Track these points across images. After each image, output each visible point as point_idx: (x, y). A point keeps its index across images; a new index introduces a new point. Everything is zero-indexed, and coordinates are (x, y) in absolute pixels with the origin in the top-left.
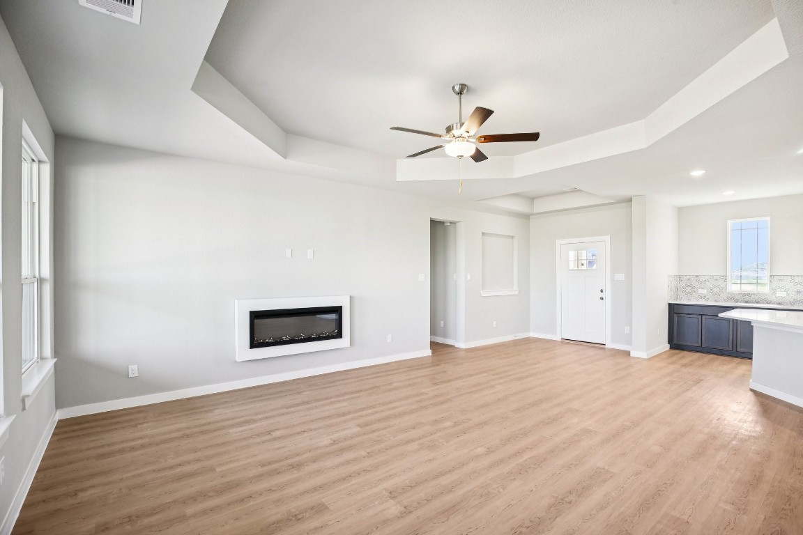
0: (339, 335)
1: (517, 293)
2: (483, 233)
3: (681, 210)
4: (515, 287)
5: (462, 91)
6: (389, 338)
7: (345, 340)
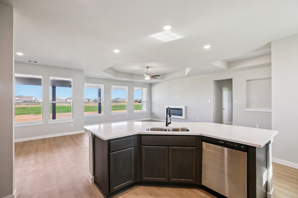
2: (247, 81)
5: (147, 68)
6: (197, 119)
7: (183, 117)
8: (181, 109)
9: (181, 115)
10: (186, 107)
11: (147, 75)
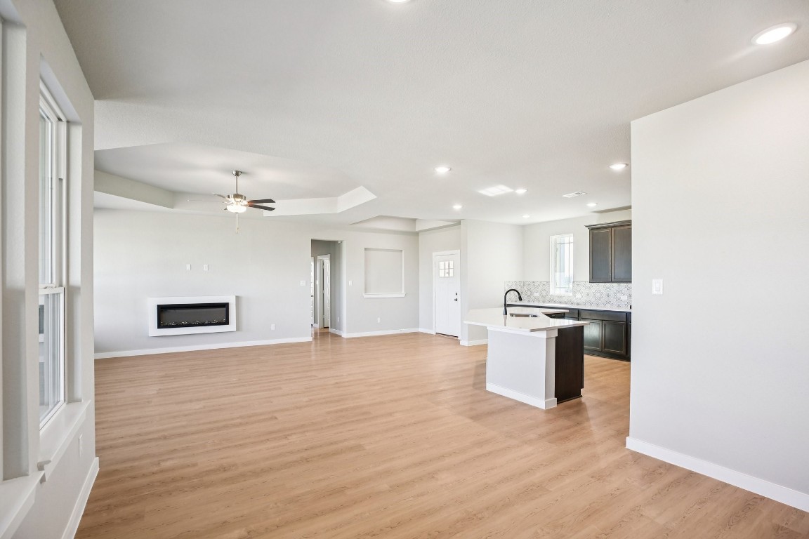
0: (227, 323)
1: (403, 296)
2: (365, 249)
3: (523, 228)
4: (403, 292)
5: (237, 174)
6: (273, 327)
7: (232, 326)
8: (225, 306)
10: (238, 299)
11: (237, 196)
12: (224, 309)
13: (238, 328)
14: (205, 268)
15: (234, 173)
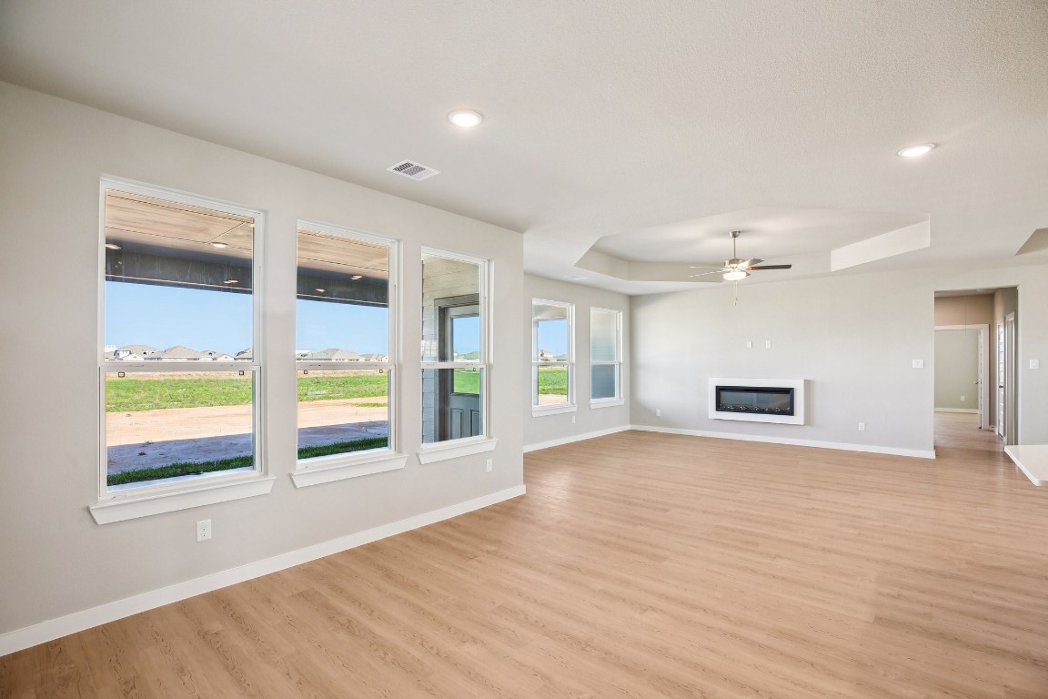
5: (735, 235)
6: (861, 426)
7: (799, 417)
8: (788, 392)
9: (791, 413)
10: (808, 384)
11: (732, 261)
12: (788, 396)
13: (808, 421)
14: (768, 345)
15: (731, 235)
